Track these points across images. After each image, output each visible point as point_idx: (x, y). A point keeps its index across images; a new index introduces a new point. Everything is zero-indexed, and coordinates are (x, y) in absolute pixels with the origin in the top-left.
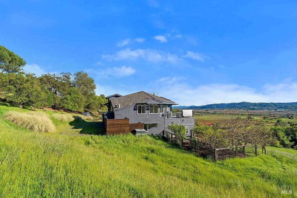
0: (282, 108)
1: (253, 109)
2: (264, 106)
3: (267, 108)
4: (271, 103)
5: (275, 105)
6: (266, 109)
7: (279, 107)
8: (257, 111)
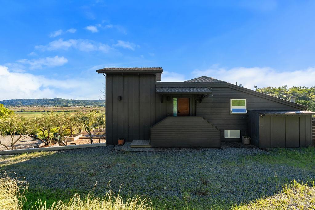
0: (89, 104)
1: (67, 106)
2: (76, 103)
3: (78, 104)
4: (81, 100)
5: (84, 102)
6: (77, 106)
7: (87, 103)
8: (70, 107)
